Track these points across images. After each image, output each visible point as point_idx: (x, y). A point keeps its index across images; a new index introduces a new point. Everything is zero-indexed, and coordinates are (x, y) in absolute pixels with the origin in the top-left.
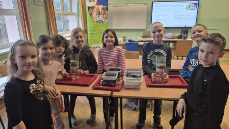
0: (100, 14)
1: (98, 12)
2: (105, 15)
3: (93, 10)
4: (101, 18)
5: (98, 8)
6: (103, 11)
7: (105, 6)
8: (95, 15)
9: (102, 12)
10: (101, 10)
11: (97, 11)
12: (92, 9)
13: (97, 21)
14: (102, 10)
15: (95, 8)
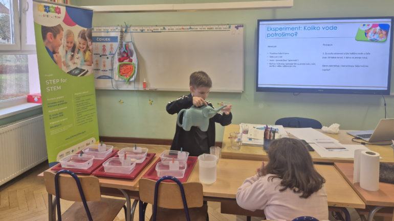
0: (76, 50)
1: (69, 45)
2: (88, 53)
3: (58, 37)
4: (79, 61)
5: (69, 34)
6: (82, 41)
7: (86, 29)
8: (65, 52)
9: (81, 46)
10: (77, 40)
11: (68, 42)
12: (55, 36)
13: (70, 73)
14: (80, 38)
15: (61, 32)
